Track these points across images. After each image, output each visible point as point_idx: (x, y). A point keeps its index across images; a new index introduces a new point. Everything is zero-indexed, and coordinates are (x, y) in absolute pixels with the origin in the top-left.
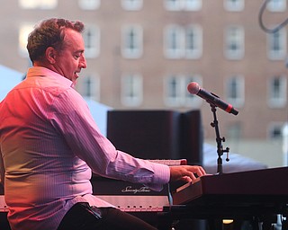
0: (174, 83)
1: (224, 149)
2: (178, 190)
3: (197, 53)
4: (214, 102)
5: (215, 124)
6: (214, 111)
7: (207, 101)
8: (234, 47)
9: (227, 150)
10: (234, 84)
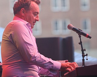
0: (56, 23)
1: (85, 54)
2: (65, 74)
3: (67, 8)
4: (80, 33)
5: (81, 43)
6: (80, 37)
7: (77, 33)
8: (85, 5)
9: (87, 55)
10: (85, 23)
